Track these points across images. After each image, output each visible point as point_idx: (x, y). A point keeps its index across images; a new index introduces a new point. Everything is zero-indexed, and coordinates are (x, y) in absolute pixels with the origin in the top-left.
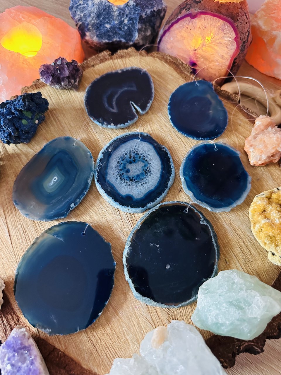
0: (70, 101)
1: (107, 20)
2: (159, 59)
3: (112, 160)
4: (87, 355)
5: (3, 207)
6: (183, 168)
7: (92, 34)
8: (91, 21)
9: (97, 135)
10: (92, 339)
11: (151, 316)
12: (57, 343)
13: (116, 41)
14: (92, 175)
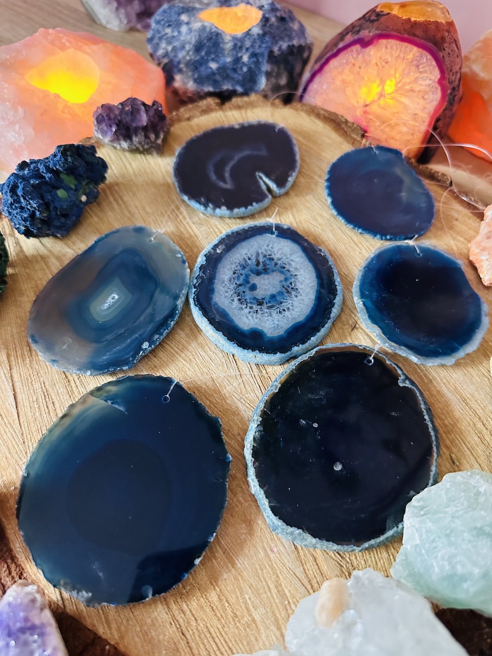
0: (145, 172)
2: (306, 113)
3: (223, 267)
5: (7, 348)
6: (359, 284)
7: (185, 78)
8: (184, 57)
9: (194, 227)
10: (178, 618)
11: (304, 569)
12: (103, 624)
13: (227, 90)
14: (184, 292)
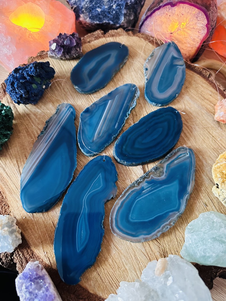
1: (99, 5)
2: (144, 39)
4: (93, 282)
7: (85, 16)
8: (85, 5)
10: (97, 269)
11: (145, 249)
13: (106, 23)
